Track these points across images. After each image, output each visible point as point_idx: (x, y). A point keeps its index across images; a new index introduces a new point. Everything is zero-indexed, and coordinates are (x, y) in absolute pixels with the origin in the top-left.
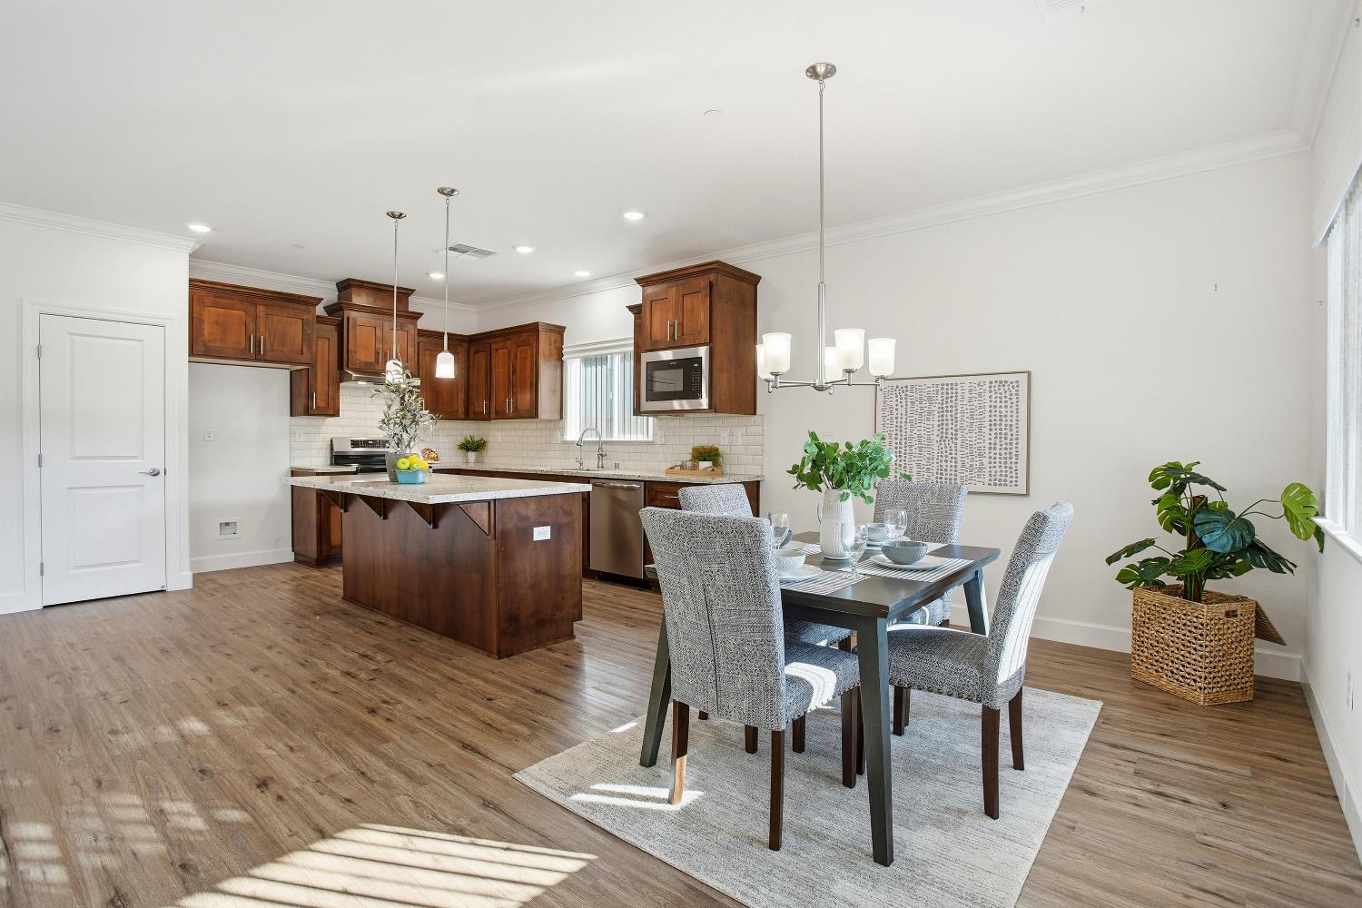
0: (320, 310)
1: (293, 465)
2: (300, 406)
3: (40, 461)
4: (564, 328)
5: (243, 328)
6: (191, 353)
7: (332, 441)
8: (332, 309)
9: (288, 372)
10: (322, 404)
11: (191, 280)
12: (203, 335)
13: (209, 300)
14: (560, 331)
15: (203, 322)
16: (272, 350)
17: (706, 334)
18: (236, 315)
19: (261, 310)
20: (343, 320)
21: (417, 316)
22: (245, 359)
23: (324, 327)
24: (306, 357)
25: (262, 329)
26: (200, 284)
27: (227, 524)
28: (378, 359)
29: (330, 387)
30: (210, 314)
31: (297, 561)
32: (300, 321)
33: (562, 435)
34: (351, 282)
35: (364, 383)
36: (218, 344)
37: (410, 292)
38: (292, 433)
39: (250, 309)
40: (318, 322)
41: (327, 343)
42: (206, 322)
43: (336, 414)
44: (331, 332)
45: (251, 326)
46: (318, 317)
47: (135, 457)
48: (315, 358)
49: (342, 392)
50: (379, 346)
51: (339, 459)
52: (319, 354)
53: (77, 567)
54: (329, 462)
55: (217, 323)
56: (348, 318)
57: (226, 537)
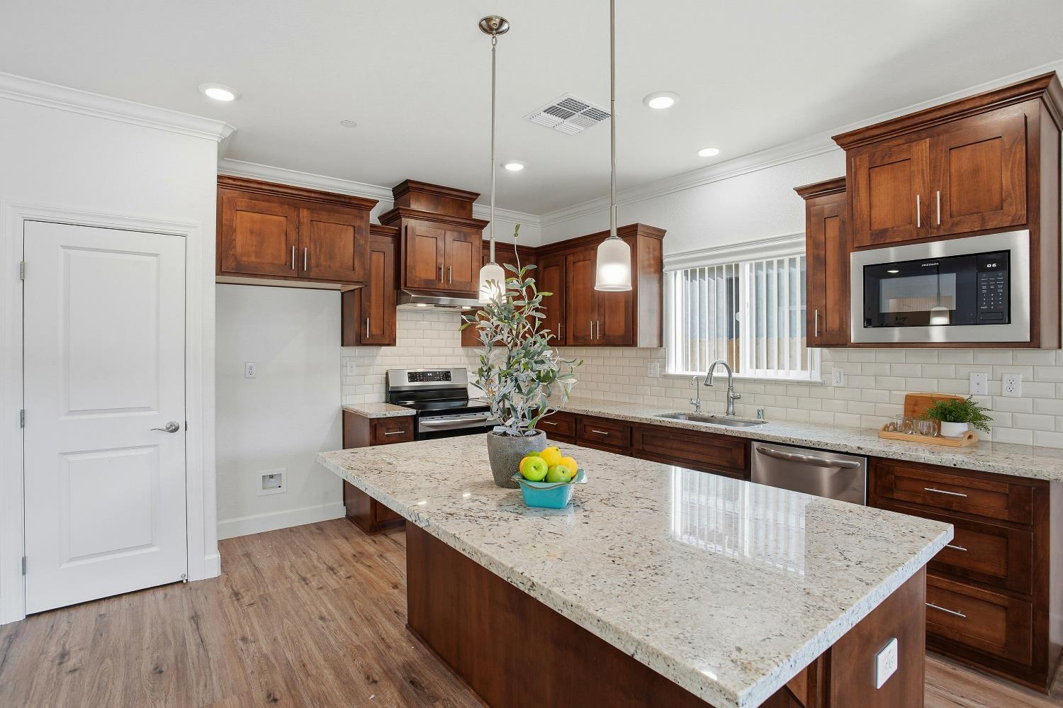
0: (374, 217)
1: (344, 403)
2: (351, 336)
3: (23, 419)
4: (665, 231)
5: (283, 237)
6: (220, 271)
7: (387, 374)
8: (387, 218)
9: (338, 294)
10: (376, 331)
11: (219, 177)
12: (235, 247)
13: (243, 201)
14: (659, 234)
15: (235, 231)
16: (318, 266)
17: (1017, 208)
18: (275, 222)
19: (305, 214)
20: (400, 230)
21: (482, 224)
22: (286, 278)
23: (379, 238)
24: (359, 274)
25: (306, 240)
26: (231, 182)
27: (271, 477)
28: (440, 275)
29: (386, 311)
30: (244, 220)
31: (348, 517)
32: (351, 229)
33: (664, 366)
34: (410, 185)
35: (425, 305)
36: (253, 259)
37: (473, 196)
38: (343, 366)
39: (293, 214)
40: (372, 232)
41: (382, 258)
42: (238, 232)
43: (392, 342)
44: (387, 243)
45: (293, 236)
46: (372, 226)
47: (149, 409)
48: (368, 274)
49: (399, 316)
50: (441, 260)
51: (395, 396)
52: (373, 271)
53: (72, 559)
54: (384, 400)
55: (252, 232)
56: (406, 227)
57: (272, 491)
